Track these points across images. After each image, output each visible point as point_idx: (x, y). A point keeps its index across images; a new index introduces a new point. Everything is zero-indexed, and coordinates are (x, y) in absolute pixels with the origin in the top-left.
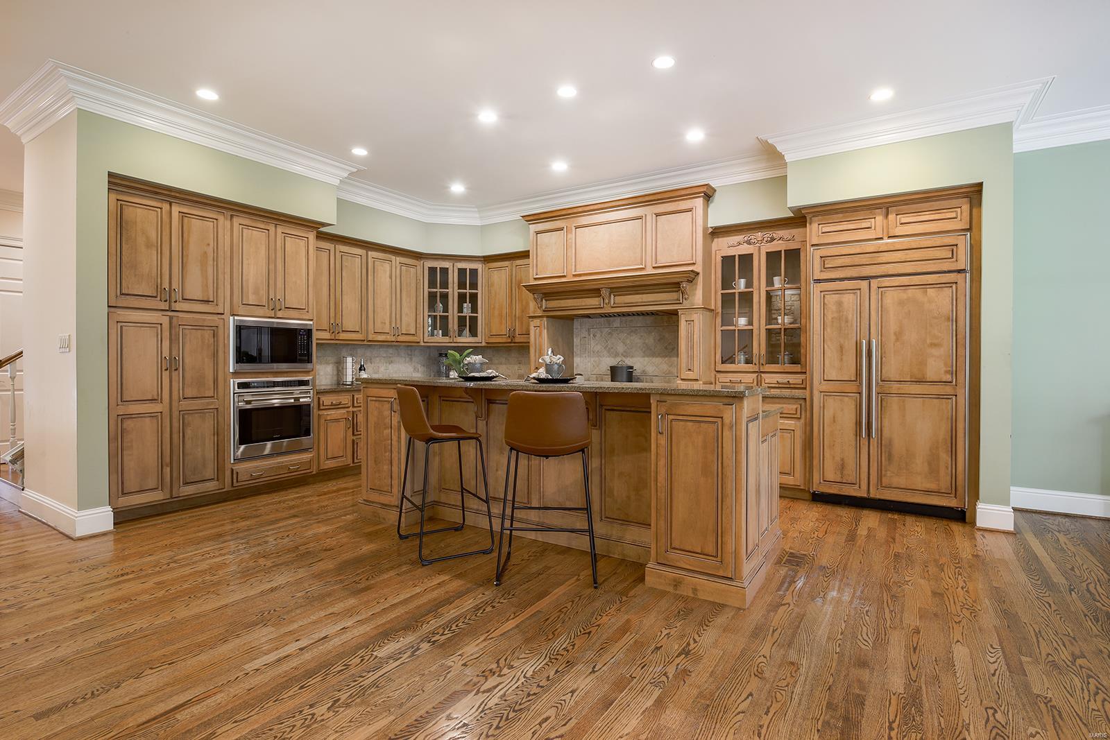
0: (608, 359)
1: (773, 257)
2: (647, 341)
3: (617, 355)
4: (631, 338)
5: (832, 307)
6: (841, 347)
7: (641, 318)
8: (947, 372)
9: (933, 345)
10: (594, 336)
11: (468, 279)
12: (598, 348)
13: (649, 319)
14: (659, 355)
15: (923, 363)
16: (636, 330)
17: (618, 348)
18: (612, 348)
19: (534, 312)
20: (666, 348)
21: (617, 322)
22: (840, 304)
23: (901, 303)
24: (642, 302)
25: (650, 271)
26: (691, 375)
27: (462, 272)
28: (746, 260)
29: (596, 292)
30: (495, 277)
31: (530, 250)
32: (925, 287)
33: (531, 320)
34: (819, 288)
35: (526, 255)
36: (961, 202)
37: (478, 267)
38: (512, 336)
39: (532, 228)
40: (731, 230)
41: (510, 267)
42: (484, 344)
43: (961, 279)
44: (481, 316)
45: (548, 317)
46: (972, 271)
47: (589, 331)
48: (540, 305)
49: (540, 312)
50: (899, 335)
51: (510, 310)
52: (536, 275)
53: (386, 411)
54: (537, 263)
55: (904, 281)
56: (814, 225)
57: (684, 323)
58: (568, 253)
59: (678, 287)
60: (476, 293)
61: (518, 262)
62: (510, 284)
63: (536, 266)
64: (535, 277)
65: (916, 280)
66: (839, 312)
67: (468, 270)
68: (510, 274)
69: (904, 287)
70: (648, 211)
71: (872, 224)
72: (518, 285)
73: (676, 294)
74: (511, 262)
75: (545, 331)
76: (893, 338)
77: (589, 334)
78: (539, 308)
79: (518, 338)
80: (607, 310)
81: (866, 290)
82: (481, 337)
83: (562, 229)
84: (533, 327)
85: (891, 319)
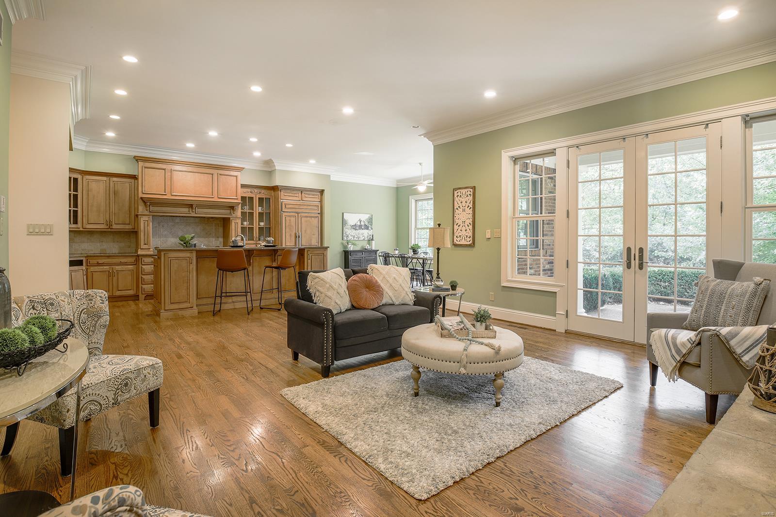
0: (172, 239)
1: (261, 200)
3: (177, 237)
5: (288, 221)
6: (291, 234)
7: (192, 219)
8: (317, 242)
9: (313, 234)
10: (163, 226)
11: (73, 184)
12: (166, 233)
13: (197, 220)
14: (203, 237)
15: (311, 240)
19: (143, 212)
20: (207, 234)
21: (178, 220)
22: (290, 220)
23: (306, 221)
25: (216, 199)
28: (251, 199)
29: (191, 206)
30: (93, 186)
31: (138, 176)
32: (311, 217)
33: (139, 217)
34: (284, 214)
35: (134, 177)
36: (319, 193)
37: (79, 177)
38: (109, 224)
39: (141, 164)
40: (243, 186)
41: (108, 181)
42: (81, 229)
43: (319, 215)
44: (79, 210)
45: (153, 216)
46: (321, 214)
47: (159, 223)
48: (148, 209)
49: (147, 213)
50: (305, 231)
51: (108, 208)
52: (145, 191)
53: (184, 264)
54: (142, 184)
55: (306, 215)
56: (282, 192)
57: (233, 224)
58: (168, 183)
59: (232, 208)
60: (77, 194)
61: (115, 179)
62: (108, 192)
63: (144, 187)
64: (144, 192)
65: (309, 215)
66: (290, 223)
67: (72, 178)
68: (108, 185)
69: (306, 217)
70: (215, 172)
71: (298, 195)
72: (115, 193)
73: (229, 211)
74: (108, 178)
75: (151, 224)
76: (304, 232)
77: (159, 225)
78: (147, 210)
79: (114, 226)
80: (193, 215)
81: (297, 216)
82: (80, 225)
83: (164, 169)
84: (142, 220)
85: (303, 226)
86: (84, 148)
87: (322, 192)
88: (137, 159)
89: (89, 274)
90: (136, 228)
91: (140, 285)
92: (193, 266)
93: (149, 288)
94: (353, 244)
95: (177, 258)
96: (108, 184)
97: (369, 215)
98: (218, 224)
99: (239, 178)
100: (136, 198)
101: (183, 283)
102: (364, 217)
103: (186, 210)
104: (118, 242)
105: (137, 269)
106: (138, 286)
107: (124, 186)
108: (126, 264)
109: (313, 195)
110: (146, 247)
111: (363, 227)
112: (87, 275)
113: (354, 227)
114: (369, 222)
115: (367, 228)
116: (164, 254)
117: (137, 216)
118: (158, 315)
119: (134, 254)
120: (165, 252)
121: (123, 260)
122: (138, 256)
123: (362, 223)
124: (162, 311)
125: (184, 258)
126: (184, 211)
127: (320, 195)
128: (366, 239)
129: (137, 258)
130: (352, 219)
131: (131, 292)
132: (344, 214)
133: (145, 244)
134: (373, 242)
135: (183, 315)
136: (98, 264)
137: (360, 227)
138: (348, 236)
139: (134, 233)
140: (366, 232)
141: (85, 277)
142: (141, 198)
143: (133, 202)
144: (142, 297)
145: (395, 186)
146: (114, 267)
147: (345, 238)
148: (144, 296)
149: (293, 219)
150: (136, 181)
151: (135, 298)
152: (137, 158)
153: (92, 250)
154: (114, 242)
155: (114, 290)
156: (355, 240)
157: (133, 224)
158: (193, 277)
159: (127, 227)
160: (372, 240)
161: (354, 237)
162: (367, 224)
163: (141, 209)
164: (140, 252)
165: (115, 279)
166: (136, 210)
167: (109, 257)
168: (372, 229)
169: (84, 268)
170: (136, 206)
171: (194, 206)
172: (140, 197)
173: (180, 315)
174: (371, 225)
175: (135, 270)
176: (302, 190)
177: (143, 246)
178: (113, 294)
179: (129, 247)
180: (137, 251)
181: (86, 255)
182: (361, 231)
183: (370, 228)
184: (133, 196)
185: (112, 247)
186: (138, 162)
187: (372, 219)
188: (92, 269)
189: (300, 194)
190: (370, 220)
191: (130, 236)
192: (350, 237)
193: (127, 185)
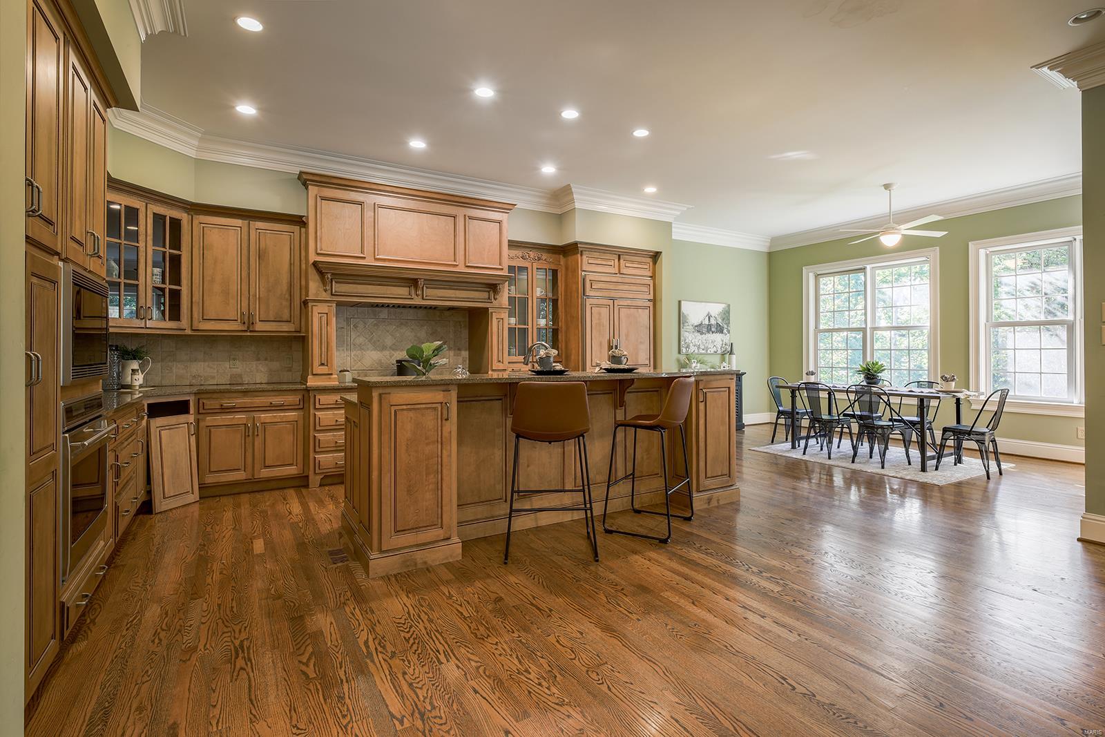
0: (374, 353)
2: (419, 335)
3: (384, 348)
4: (402, 331)
5: (596, 316)
7: (411, 311)
9: (641, 343)
10: (356, 327)
11: (169, 231)
12: (361, 340)
13: (421, 313)
15: (637, 354)
16: (407, 323)
17: (386, 340)
18: (379, 341)
19: (317, 294)
21: (384, 313)
22: (600, 314)
23: (627, 315)
24: (456, 298)
25: (462, 269)
26: (501, 366)
27: (159, 219)
29: (413, 283)
30: (214, 237)
31: (307, 217)
32: (637, 307)
33: (310, 304)
34: (589, 302)
35: (300, 221)
36: (649, 260)
37: (184, 217)
38: (249, 322)
39: (313, 190)
40: (513, 244)
41: (245, 229)
42: (189, 332)
43: (651, 304)
44: (185, 290)
45: (339, 304)
46: (655, 301)
47: (348, 320)
48: (328, 288)
49: (325, 296)
50: (627, 336)
51: (245, 287)
52: (321, 250)
53: (430, 421)
54: (316, 233)
55: (629, 302)
56: (584, 257)
57: (495, 322)
58: (369, 232)
59: (492, 287)
60: (180, 255)
61: (260, 224)
62: (245, 252)
63: (321, 239)
64: (319, 251)
65: (634, 303)
66: (599, 319)
67: (168, 218)
68: (246, 238)
69: (629, 307)
70: (460, 212)
71: (612, 263)
72: (261, 255)
73: (485, 295)
74: (246, 222)
75: (334, 319)
76: (624, 338)
77: (348, 325)
78: (326, 291)
79: (259, 326)
80: (418, 301)
81: (612, 307)
82: (184, 322)
83: (361, 204)
84: (317, 312)
85: (623, 325)
86: (192, 153)
87: (656, 256)
88: (305, 180)
89: (203, 433)
90: (303, 330)
91: (312, 455)
92: (452, 427)
93: (329, 460)
94: (700, 362)
95: (413, 407)
96: (246, 233)
97: (724, 306)
98: (460, 322)
99: (505, 225)
100: (303, 266)
101: (427, 474)
102: (716, 309)
103: (403, 291)
104: (266, 359)
105: (306, 418)
106: (306, 456)
107: (278, 240)
108: (281, 408)
109: (640, 263)
110: (324, 370)
111: (713, 329)
112: (197, 434)
113: (699, 328)
114: (723, 320)
115: (720, 330)
116: (380, 395)
117: (305, 303)
118: (360, 556)
119: (299, 387)
120: (381, 391)
121: (277, 400)
122: (308, 390)
123: (713, 322)
124: (374, 555)
125: (431, 406)
126: (399, 294)
127: (651, 264)
128: (719, 352)
129: (306, 395)
130: (696, 312)
131: (292, 470)
132: (682, 302)
133: (322, 364)
134: (734, 357)
135: (425, 563)
136: (224, 410)
137: (709, 328)
138: (688, 347)
139: (298, 342)
140: (718, 338)
141: (193, 439)
142: (315, 264)
143: (297, 275)
144: (315, 480)
145: (765, 250)
146: (256, 415)
147: (684, 350)
148: (319, 478)
149: (604, 311)
150: (303, 230)
151: (301, 482)
152: (305, 177)
153: (213, 378)
154: (258, 359)
155: (257, 466)
156: (701, 354)
157: (297, 322)
158: (450, 456)
159: (285, 327)
160: (731, 353)
161: (699, 348)
162: (720, 321)
163: (314, 287)
164: (312, 382)
165: (258, 442)
166: (303, 293)
167: (245, 393)
168: (729, 332)
169: (191, 418)
170: (303, 283)
171: (421, 283)
172: (311, 261)
173: (419, 561)
174: (728, 324)
175: (301, 423)
176: (620, 253)
177: (318, 369)
178: (253, 475)
179: (290, 370)
180: (304, 380)
181: (195, 389)
182: (711, 336)
183: (725, 331)
184: (297, 263)
185: (254, 371)
186: (307, 188)
187: (729, 313)
188: (209, 420)
189: (616, 261)
190: (726, 315)
191: (291, 347)
192: (692, 349)
193: (285, 238)
